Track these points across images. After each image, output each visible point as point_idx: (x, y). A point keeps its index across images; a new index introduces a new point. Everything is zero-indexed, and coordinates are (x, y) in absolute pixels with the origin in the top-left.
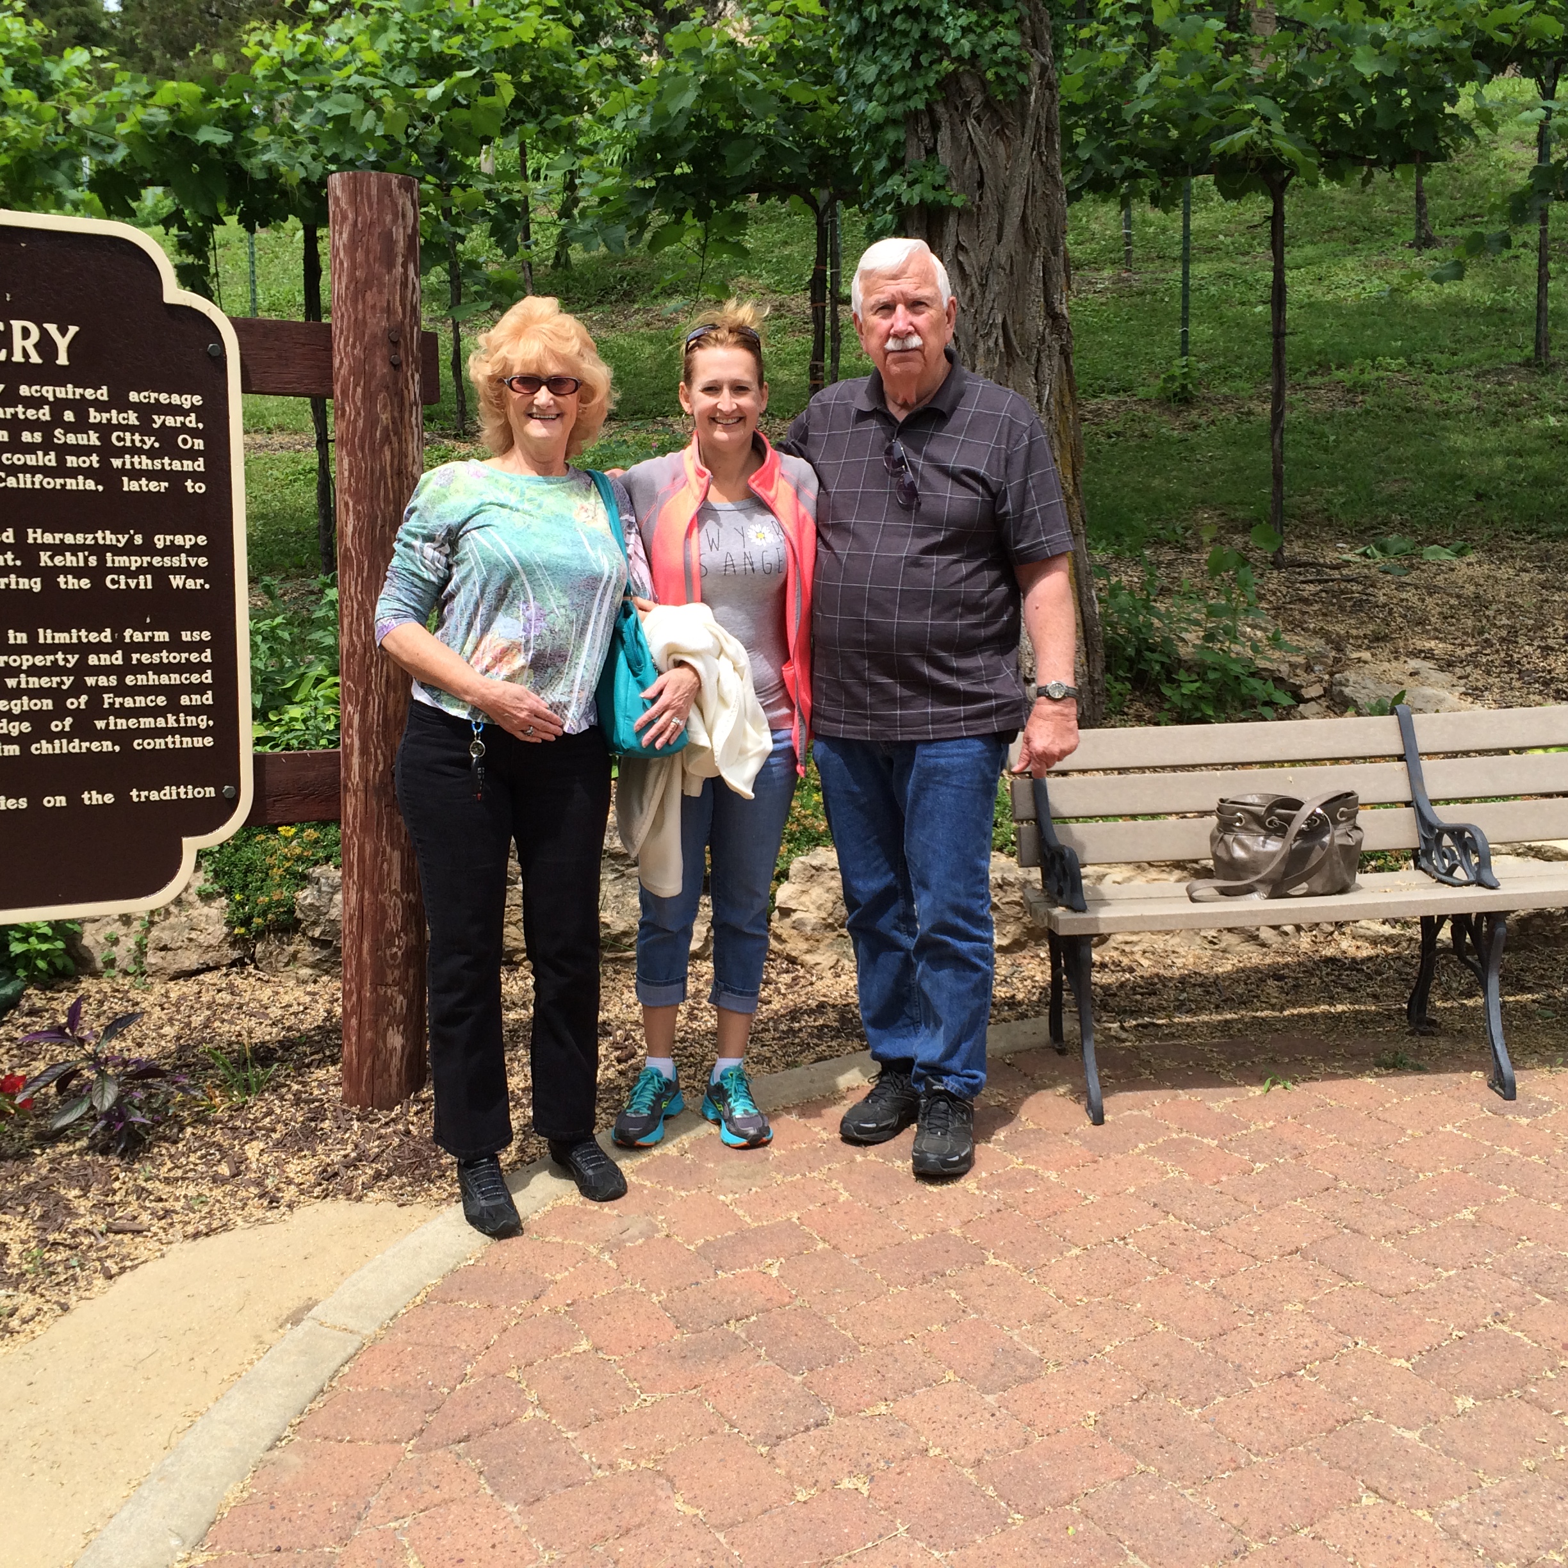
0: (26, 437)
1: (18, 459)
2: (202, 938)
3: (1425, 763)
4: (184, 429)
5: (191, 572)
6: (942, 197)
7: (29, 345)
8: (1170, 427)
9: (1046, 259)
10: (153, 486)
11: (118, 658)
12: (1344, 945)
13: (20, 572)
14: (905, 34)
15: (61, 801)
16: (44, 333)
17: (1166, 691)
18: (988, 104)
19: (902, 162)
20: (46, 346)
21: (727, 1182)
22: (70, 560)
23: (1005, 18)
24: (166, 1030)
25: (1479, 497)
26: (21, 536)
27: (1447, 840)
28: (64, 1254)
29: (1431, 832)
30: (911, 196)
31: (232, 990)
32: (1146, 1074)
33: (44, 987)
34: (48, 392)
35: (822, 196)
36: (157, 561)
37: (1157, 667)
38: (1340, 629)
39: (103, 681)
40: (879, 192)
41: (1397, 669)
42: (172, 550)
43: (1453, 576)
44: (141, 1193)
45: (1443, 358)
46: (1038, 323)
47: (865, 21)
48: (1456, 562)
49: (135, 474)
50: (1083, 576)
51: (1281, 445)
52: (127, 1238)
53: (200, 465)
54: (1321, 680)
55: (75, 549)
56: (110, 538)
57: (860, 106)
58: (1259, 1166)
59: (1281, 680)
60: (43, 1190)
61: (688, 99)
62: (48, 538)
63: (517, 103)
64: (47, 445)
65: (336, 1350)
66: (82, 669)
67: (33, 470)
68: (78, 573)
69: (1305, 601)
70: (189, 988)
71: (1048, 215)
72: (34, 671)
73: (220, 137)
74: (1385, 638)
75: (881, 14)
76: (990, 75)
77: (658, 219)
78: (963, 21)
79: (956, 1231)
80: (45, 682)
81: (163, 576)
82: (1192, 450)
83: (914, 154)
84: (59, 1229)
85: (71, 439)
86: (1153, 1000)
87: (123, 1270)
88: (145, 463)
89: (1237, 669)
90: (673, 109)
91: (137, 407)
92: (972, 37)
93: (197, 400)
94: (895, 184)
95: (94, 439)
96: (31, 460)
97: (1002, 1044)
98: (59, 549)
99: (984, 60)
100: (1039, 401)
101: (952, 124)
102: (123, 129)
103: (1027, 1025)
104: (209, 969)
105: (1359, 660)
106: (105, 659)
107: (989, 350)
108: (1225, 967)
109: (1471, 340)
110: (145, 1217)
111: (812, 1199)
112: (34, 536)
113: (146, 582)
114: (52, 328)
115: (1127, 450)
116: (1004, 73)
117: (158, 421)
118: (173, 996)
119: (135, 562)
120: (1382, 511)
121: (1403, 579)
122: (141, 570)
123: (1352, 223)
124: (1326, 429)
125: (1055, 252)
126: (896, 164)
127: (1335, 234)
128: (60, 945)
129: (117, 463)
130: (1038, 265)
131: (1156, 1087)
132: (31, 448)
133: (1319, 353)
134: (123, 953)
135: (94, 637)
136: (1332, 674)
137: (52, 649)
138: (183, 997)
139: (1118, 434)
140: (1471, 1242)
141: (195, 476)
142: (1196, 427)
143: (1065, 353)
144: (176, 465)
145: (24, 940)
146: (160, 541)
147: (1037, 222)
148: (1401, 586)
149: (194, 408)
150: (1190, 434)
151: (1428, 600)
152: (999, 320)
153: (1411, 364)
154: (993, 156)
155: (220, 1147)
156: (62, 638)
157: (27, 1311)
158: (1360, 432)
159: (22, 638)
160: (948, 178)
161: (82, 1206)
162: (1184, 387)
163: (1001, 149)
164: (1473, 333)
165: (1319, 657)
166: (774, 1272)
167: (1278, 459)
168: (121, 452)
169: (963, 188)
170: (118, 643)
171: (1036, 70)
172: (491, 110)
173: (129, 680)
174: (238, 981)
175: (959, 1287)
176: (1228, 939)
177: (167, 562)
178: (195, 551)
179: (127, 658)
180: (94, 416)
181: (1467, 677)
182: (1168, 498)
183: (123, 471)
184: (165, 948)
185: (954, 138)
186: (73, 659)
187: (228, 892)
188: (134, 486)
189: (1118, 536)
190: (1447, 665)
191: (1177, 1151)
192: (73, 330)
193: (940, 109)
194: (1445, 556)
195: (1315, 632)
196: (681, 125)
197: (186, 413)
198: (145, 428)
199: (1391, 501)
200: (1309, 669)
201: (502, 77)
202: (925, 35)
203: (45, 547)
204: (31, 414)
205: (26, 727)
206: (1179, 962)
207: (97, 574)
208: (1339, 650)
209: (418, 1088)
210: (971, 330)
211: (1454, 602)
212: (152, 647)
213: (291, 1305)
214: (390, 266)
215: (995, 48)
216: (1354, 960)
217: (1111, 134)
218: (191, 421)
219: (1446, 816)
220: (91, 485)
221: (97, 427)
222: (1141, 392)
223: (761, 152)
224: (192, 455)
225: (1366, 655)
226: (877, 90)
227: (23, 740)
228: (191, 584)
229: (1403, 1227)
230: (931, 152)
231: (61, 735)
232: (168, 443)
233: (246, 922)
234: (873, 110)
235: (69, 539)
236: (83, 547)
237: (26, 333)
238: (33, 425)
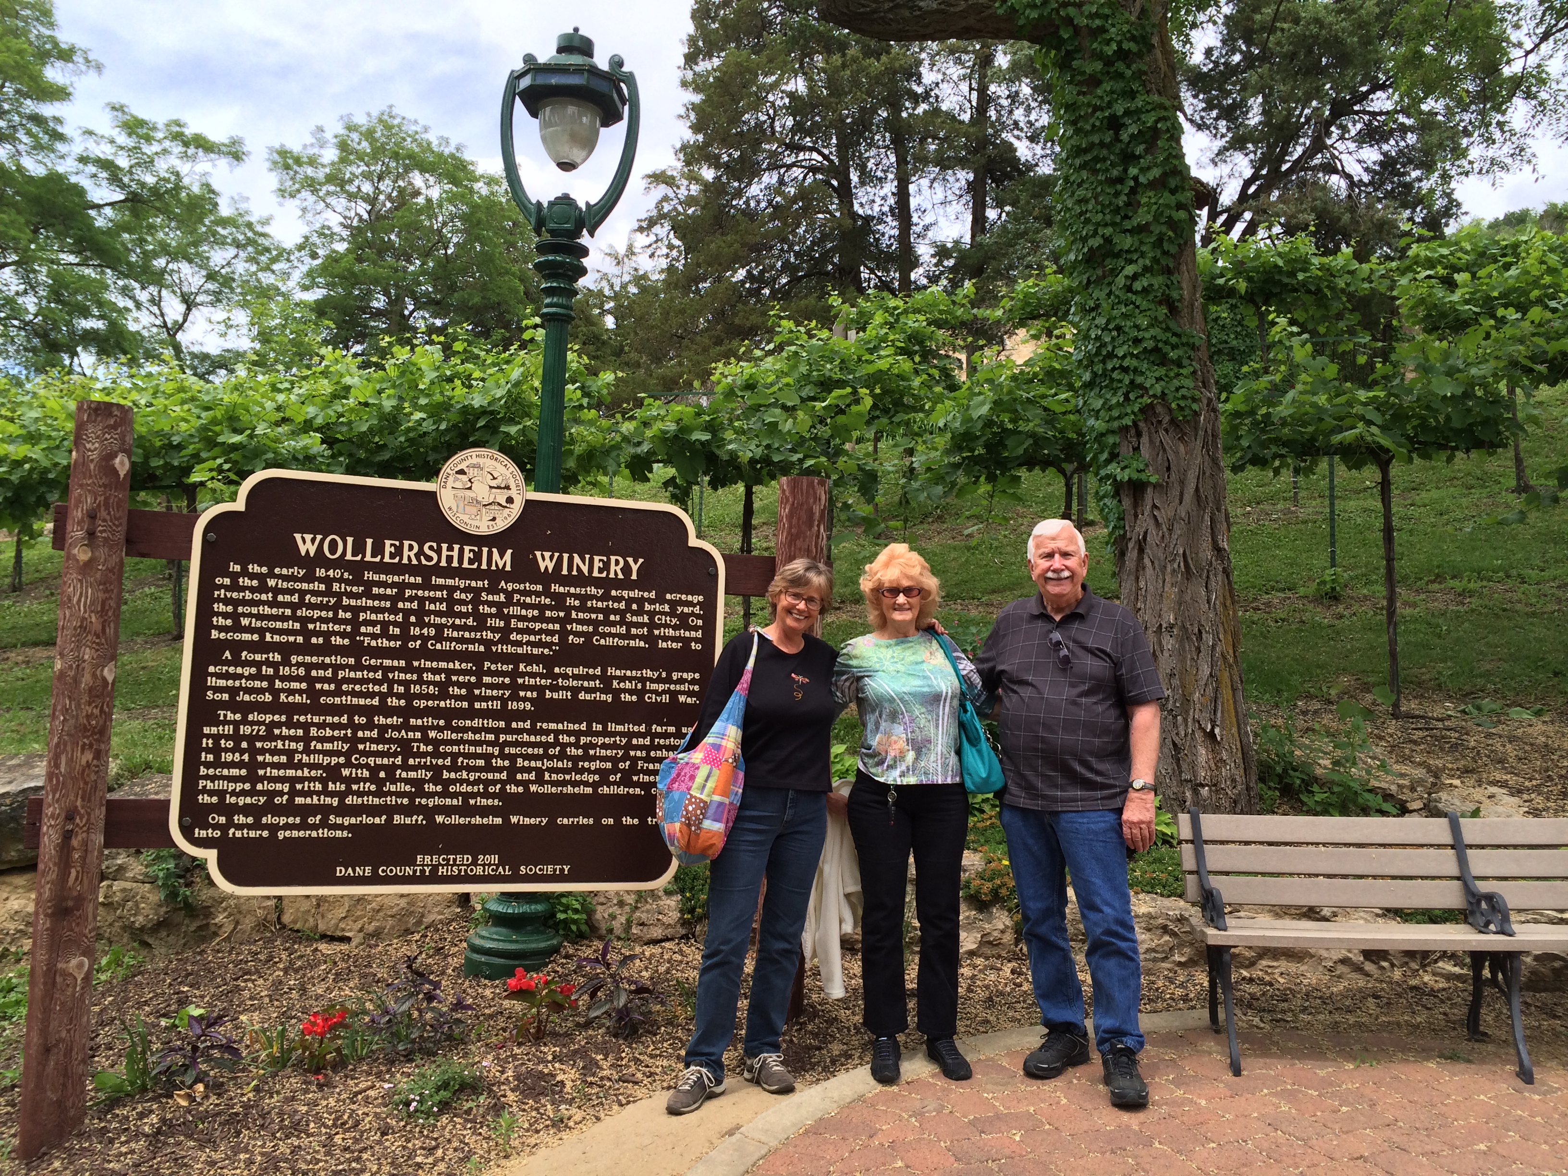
0: (612, 618)
1: (607, 629)
2: (665, 919)
3: (1469, 852)
4: (693, 614)
5: (690, 694)
6: (1143, 477)
7: (618, 569)
8: (1322, 616)
9: (1213, 514)
10: (674, 645)
11: (647, 741)
12: (1426, 978)
13: (602, 691)
14: (1120, 381)
15: (611, 821)
16: (626, 562)
17: (1304, 798)
18: (1173, 421)
19: (1118, 455)
20: (627, 569)
21: (989, 1086)
22: (628, 685)
23: (1184, 371)
24: (644, 973)
25: (1556, 674)
26: (604, 671)
27: (1484, 905)
28: (595, 1090)
29: (1474, 898)
30: (1124, 476)
31: (681, 952)
32: (1274, 1049)
33: (573, 943)
34: (625, 593)
35: (1069, 468)
36: (672, 687)
37: (1298, 782)
38: (1439, 763)
39: (639, 754)
40: (1103, 473)
41: (1478, 794)
42: (681, 681)
43: (1530, 730)
44: (637, 1061)
45: (1534, 574)
46: (1207, 553)
47: (1095, 375)
48: (1534, 720)
49: (665, 639)
50: (1241, 717)
51: (1395, 633)
52: (630, 1085)
53: (699, 634)
54: (1422, 798)
55: (630, 679)
56: (648, 673)
57: (1091, 422)
58: (1344, 1109)
59: (1392, 796)
60: (582, 1053)
61: (985, 410)
62: (618, 673)
63: (875, 406)
64: (622, 623)
65: (755, 1152)
66: (629, 746)
67: (614, 636)
68: (631, 692)
69: (1415, 742)
70: (656, 950)
71: (1214, 487)
72: (604, 746)
73: (705, 437)
74: (1472, 771)
75: (1105, 370)
76: (1173, 406)
77: (962, 478)
78: (1157, 374)
79: (1136, 1127)
80: (609, 753)
81: (674, 694)
82: (1338, 633)
83: (1125, 450)
84: (594, 1075)
85: (635, 619)
86: (1285, 1005)
87: (628, 1103)
88: (671, 632)
89: (1355, 786)
90: (975, 414)
91: (670, 602)
92: (1162, 383)
93: (701, 598)
94: (1113, 468)
95: (646, 619)
96: (613, 630)
97: (1177, 1024)
98: (623, 679)
99: (1170, 397)
100: (1209, 602)
101: (1150, 433)
102: (649, 433)
103: (1195, 1014)
104: (667, 939)
105: (1451, 785)
106: (641, 741)
107: (1174, 570)
108: (1338, 988)
109: (1556, 561)
110: (639, 1075)
111: (1043, 1101)
112: (611, 671)
113: (666, 698)
114: (630, 560)
115: (1288, 631)
116: (1183, 405)
117: (680, 609)
118: (647, 954)
119: (661, 687)
120: (1480, 682)
121: (1493, 731)
122: (664, 692)
123: (1469, 474)
124: (1440, 621)
125: (1219, 510)
126: (1114, 457)
127: (1455, 482)
128: (584, 916)
129: (656, 632)
130: (1207, 518)
131: (1280, 1057)
132: (613, 624)
133: (1438, 567)
134: (617, 925)
135: (636, 728)
136: (1430, 794)
137: (614, 734)
138: (652, 955)
139: (1283, 620)
140: (1481, 1162)
141: (696, 640)
142: (1341, 617)
143: (1227, 573)
144: (687, 634)
145: (565, 912)
146: (675, 676)
147: (1206, 490)
148: (1489, 736)
149: (699, 603)
150: (1337, 622)
151: (1508, 746)
152: (1181, 551)
153: (1508, 577)
154: (1177, 453)
155: (681, 1040)
156: (620, 728)
157: (578, 1118)
158: (1466, 625)
159: (600, 727)
160: (1147, 465)
161: (605, 1065)
162: (1333, 589)
163: (1182, 448)
164: (1560, 556)
165: (1420, 782)
166: (1017, 1138)
167: (1393, 643)
168: (659, 627)
169: (1157, 471)
170: (648, 733)
171: (1205, 401)
172: (859, 414)
173: (652, 754)
174: (685, 949)
175: (1135, 1157)
176: (1341, 969)
177: (678, 687)
178: (693, 682)
179: (652, 741)
180: (647, 607)
181: (1530, 801)
182: (1318, 666)
183: (659, 637)
184: (643, 924)
185: (1151, 441)
186: (624, 741)
187: (682, 891)
188: (664, 645)
189: (1279, 691)
190: (1516, 792)
191: (1291, 1096)
192: (641, 561)
193: (1142, 425)
194: (1526, 716)
195: (1420, 764)
196: (980, 424)
197: (694, 605)
198: (672, 614)
199: (1487, 675)
200: (1413, 789)
201: (863, 391)
202: (1132, 382)
203: (616, 677)
204: (616, 605)
205: (597, 778)
206: (1306, 982)
207: (640, 694)
208: (1436, 777)
209: (798, 1017)
210: (1162, 557)
211: (1527, 748)
212: (666, 735)
213: (727, 1126)
214: (811, 527)
215: (1177, 389)
216: (1432, 990)
217: (1263, 431)
218: (697, 610)
219: (1483, 887)
220: (642, 644)
221: (648, 613)
222: (1302, 591)
223: (1030, 441)
224: (696, 628)
225: (1457, 782)
226: (1102, 413)
227: (595, 785)
228: (689, 700)
229: (1435, 1150)
230: (1136, 449)
231: (614, 783)
232: (684, 622)
233: (692, 911)
234: (1099, 425)
235: (628, 673)
236: (635, 678)
237: (617, 563)
238: (615, 612)
